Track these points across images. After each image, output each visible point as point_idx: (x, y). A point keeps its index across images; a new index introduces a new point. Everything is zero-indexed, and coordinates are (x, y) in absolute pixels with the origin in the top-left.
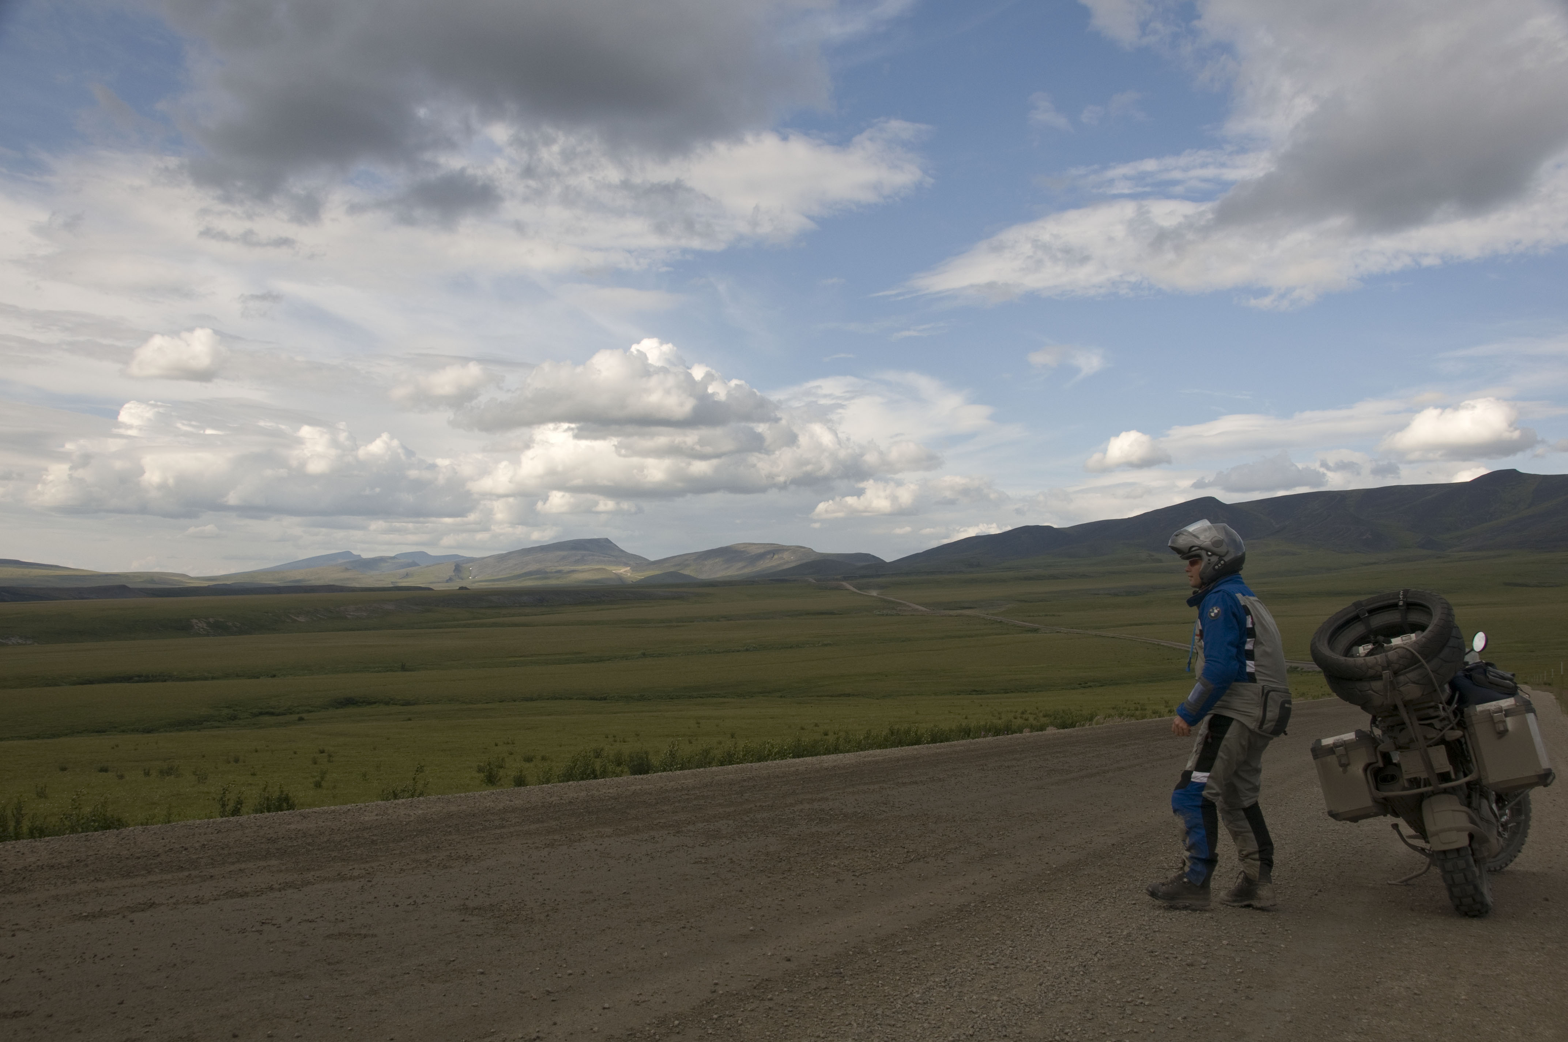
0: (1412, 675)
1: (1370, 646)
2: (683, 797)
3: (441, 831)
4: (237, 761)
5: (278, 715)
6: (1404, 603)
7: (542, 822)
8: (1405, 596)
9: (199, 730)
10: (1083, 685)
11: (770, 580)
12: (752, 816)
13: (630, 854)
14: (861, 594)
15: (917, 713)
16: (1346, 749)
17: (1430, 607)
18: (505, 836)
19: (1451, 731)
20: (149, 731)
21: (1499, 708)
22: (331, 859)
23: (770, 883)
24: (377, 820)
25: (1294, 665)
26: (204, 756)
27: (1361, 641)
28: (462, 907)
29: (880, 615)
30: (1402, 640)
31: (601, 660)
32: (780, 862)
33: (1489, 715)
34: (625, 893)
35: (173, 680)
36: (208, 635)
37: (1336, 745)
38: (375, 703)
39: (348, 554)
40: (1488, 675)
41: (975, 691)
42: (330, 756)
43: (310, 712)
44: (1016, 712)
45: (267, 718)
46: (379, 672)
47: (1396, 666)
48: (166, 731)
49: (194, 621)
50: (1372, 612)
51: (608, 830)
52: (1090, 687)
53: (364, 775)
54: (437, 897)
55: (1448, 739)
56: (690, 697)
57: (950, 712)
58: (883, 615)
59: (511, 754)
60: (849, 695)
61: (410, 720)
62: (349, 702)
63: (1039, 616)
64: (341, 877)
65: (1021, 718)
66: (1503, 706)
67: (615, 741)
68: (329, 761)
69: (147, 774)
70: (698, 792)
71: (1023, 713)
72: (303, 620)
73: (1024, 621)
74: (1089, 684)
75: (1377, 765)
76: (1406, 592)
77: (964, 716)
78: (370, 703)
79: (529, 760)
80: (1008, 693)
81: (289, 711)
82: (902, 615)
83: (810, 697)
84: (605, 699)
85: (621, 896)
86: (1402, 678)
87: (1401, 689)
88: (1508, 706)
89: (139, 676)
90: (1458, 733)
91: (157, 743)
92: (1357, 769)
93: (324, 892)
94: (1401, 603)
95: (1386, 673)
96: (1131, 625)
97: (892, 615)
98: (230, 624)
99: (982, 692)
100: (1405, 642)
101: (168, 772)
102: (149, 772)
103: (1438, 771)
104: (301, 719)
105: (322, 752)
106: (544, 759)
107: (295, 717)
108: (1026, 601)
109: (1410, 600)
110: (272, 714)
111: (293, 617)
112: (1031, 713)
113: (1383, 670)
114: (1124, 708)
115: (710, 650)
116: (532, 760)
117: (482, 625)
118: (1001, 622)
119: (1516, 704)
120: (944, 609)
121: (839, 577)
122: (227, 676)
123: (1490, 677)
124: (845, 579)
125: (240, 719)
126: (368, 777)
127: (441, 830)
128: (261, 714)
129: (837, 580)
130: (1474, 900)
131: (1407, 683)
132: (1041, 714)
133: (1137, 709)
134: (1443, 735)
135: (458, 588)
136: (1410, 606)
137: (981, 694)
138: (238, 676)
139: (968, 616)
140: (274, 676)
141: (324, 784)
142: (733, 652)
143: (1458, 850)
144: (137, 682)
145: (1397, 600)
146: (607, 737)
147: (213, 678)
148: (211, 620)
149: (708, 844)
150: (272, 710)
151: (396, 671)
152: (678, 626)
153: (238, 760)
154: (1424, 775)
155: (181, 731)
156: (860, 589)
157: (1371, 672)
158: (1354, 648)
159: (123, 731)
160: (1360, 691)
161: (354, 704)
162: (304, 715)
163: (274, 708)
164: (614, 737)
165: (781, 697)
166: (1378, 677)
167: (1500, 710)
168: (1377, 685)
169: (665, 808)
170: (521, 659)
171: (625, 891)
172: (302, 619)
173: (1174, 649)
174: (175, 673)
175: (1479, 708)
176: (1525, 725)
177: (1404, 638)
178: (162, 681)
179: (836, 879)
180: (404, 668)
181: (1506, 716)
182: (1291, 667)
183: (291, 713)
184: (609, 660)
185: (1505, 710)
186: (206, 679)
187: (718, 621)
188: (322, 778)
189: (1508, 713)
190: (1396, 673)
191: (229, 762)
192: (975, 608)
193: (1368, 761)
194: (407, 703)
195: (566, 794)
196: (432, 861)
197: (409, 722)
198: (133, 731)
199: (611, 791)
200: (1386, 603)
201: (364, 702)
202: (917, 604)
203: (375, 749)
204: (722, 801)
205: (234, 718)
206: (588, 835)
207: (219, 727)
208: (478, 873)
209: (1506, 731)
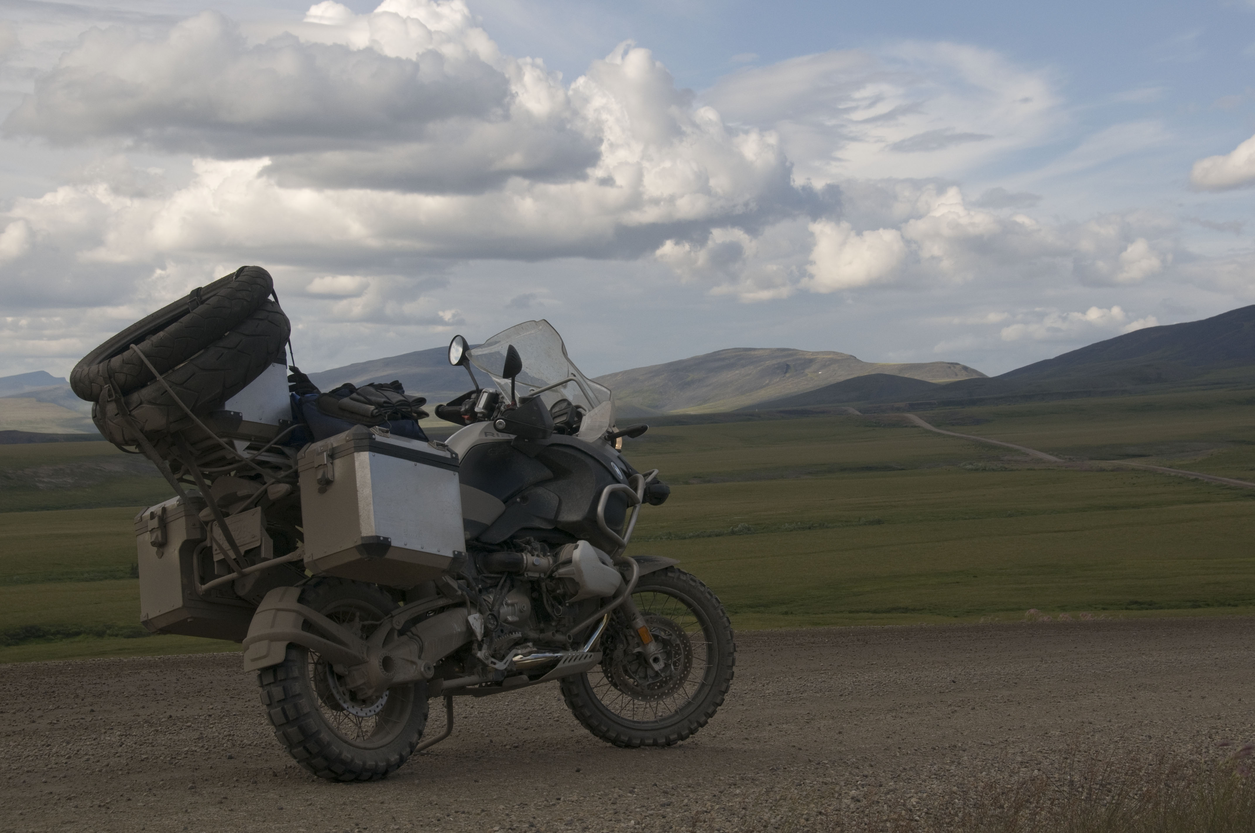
11: (781, 412)
14: (939, 434)
29: (972, 470)
38: (77, 634)
41: (1136, 603)
46: (92, 580)
58: (977, 470)
60: (906, 610)
73: (1241, 479)
78: (68, 635)
80: (1199, 607)
82: (1012, 470)
83: (837, 612)
97: (993, 470)
115: (670, 533)
118: (1196, 479)
120: (1091, 459)
121: (902, 404)
124: (913, 407)
129: (898, 409)
137: (1147, 609)
139: (1133, 470)
142: (709, 536)
151: (121, 578)
156: (938, 426)
161: (39, 637)
165: (786, 613)
187: (687, 483)
192: (1149, 456)
201: (58, 633)
202: (1041, 451)
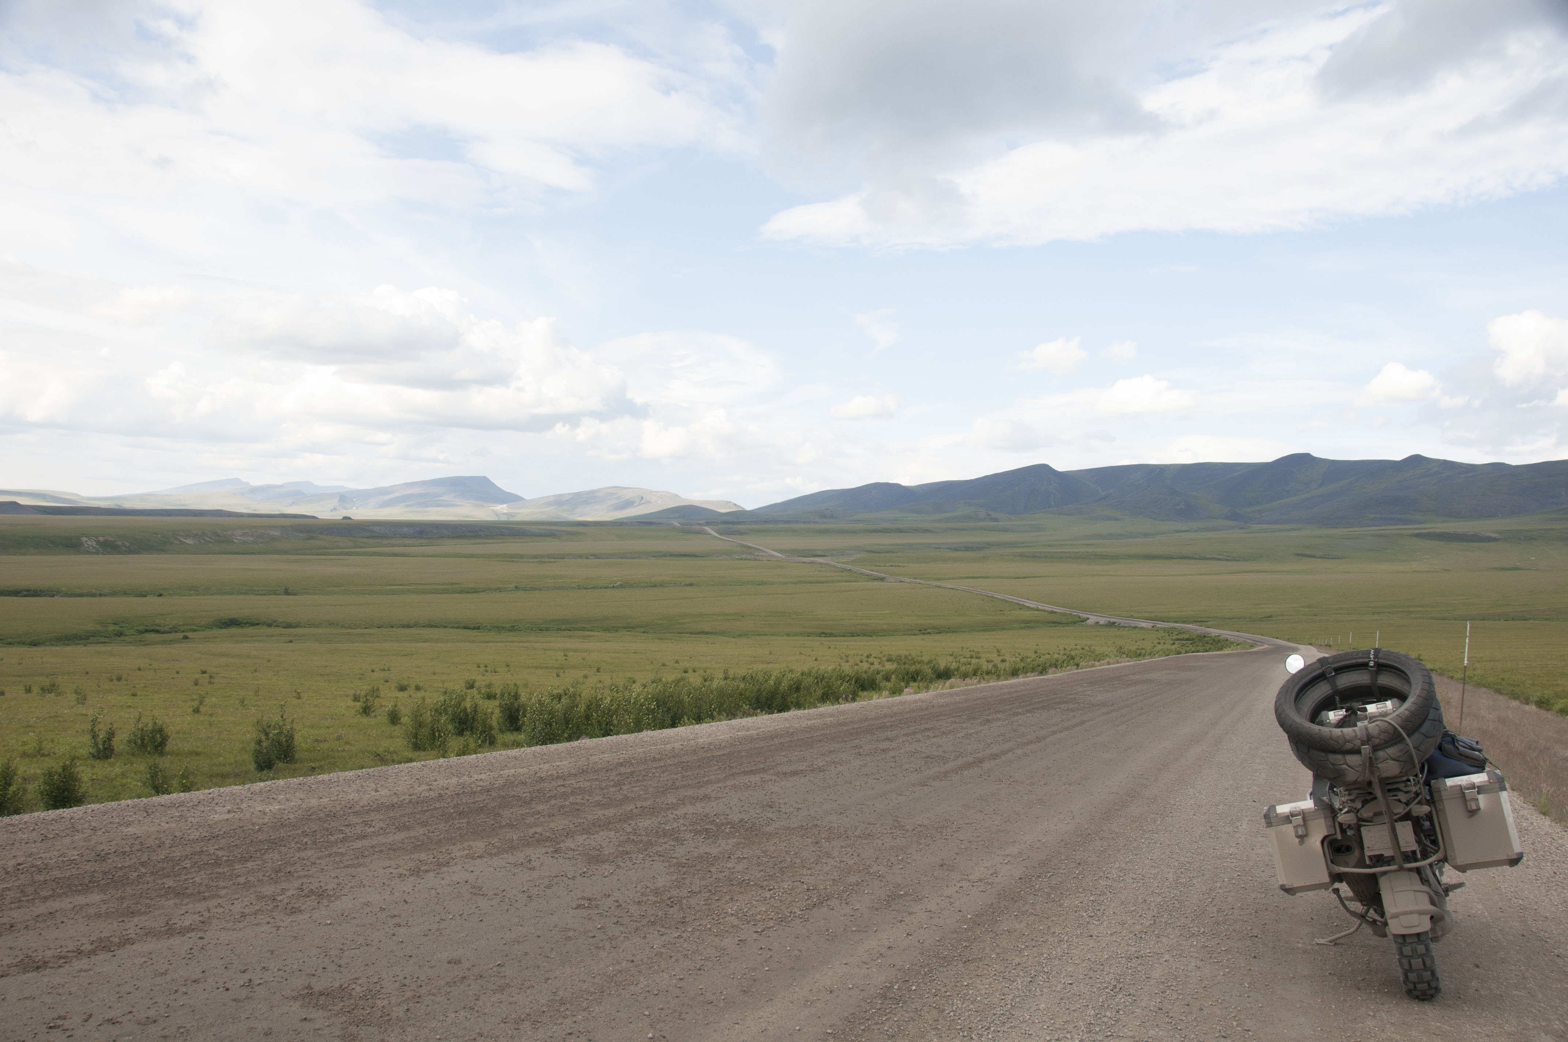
0: (1392, 751)
1: (1343, 712)
2: (558, 789)
3: (297, 843)
4: (119, 679)
5: (164, 633)
6: (1375, 664)
7: (409, 828)
8: (1376, 656)
9: (85, 645)
10: (923, 632)
11: (638, 522)
12: (633, 823)
13: (504, 891)
14: (722, 539)
15: (771, 653)
16: (1304, 818)
17: (1406, 671)
18: (367, 853)
19: (1418, 806)
20: (34, 644)
21: (1471, 784)
22: (163, 892)
23: (664, 946)
24: (227, 820)
25: (1112, 620)
26: (87, 673)
27: (1329, 704)
28: (306, 991)
29: (738, 559)
30: (1378, 708)
31: (476, 591)
32: (672, 907)
33: (1461, 789)
34: (499, 965)
35: (62, 596)
36: (97, 553)
37: (1292, 814)
38: (258, 624)
39: (237, 481)
40: (1456, 744)
41: (824, 633)
42: (211, 677)
43: (195, 631)
44: (862, 655)
45: (153, 636)
46: (264, 595)
47: (1377, 741)
48: (53, 645)
49: (84, 539)
50: (1339, 670)
51: (479, 845)
52: (929, 633)
53: (242, 701)
54: (279, 970)
55: (1414, 814)
56: (559, 629)
57: (801, 653)
58: (741, 559)
59: (387, 681)
60: (707, 633)
61: (291, 642)
62: (233, 623)
63: (885, 566)
64: (170, 931)
65: (867, 661)
66: (1475, 781)
67: (487, 671)
68: (210, 683)
69: (28, 690)
70: (574, 781)
71: (868, 657)
72: (191, 543)
73: (871, 571)
74: (928, 631)
75: (1334, 837)
76: (1377, 651)
77: (814, 658)
78: (253, 625)
79: (402, 689)
80: (855, 636)
81: (174, 630)
82: (760, 560)
83: (671, 634)
84: (478, 629)
85: (495, 969)
86: (1381, 754)
87: (1379, 765)
88: (1481, 782)
89: (28, 591)
90: (1426, 809)
91: (42, 658)
92: (1315, 841)
93: (144, 960)
94: (1372, 664)
95: (1366, 749)
96: (968, 578)
97: (750, 560)
98: (120, 543)
99: (831, 635)
100: (1380, 710)
101: (51, 689)
102: (30, 688)
103: (1403, 850)
104: (186, 638)
105: (204, 672)
106: (418, 688)
107: (180, 635)
108: (874, 552)
109: (1381, 661)
110: (158, 632)
111: (181, 539)
112: (876, 658)
113: (1363, 745)
114: (961, 655)
115: (579, 586)
116: (406, 689)
117: (364, 554)
118: (850, 570)
119: (1489, 781)
120: (799, 556)
121: (702, 522)
122: (114, 594)
123: (1461, 748)
124: (708, 524)
125: (126, 635)
126: (246, 703)
127: (296, 840)
128: (146, 631)
129: (700, 524)
130: (1429, 985)
131: (1387, 759)
132: (885, 659)
133: (972, 657)
134: (1410, 810)
135: (341, 518)
136: (1381, 667)
137: (829, 637)
138: (125, 594)
139: (820, 563)
140: (161, 595)
141: (202, 709)
142: (601, 588)
143: (1418, 935)
144: (26, 596)
145: (1367, 660)
146: (479, 667)
147: (101, 595)
148: (101, 539)
149: (590, 873)
150: (158, 628)
151: (279, 595)
152: (549, 562)
153: (121, 679)
154: (1388, 853)
155: (68, 645)
156: (721, 534)
157: (1349, 746)
158: (1324, 713)
159: (10, 644)
160: (1333, 765)
161: (237, 624)
162: (190, 634)
163: (160, 626)
164: (486, 667)
165: (644, 632)
166: (1358, 752)
167: (1473, 786)
168: (1352, 759)
169: (540, 807)
170: (400, 587)
171: (500, 962)
172: (189, 541)
173: (1006, 601)
174: (64, 589)
175: (1450, 782)
176: (1498, 804)
177: (1379, 706)
178: (50, 596)
179: (737, 939)
180: (287, 592)
181: (1479, 793)
182: (1109, 622)
183: (176, 632)
184: (483, 591)
185: (1478, 787)
186: (94, 595)
187: (587, 558)
188: (201, 703)
189: (1480, 789)
190: (1375, 749)
191: (112, 680)
192: (827, 556)
193: (1326, 834)
194: (289, 626)
195: (436, 780)
196: (279, 898)
197: (290, 644)
198: (19, 643)
199: (483, 776)
200: (1354, 661)
201: (247, 623)
202: (774, 550)
203: (256, 671)
204: (600, 798)
205: (120, 634)
206: (458, 854)
207: (105, 643)
208: (330, 924)
209: (1479, 809)
